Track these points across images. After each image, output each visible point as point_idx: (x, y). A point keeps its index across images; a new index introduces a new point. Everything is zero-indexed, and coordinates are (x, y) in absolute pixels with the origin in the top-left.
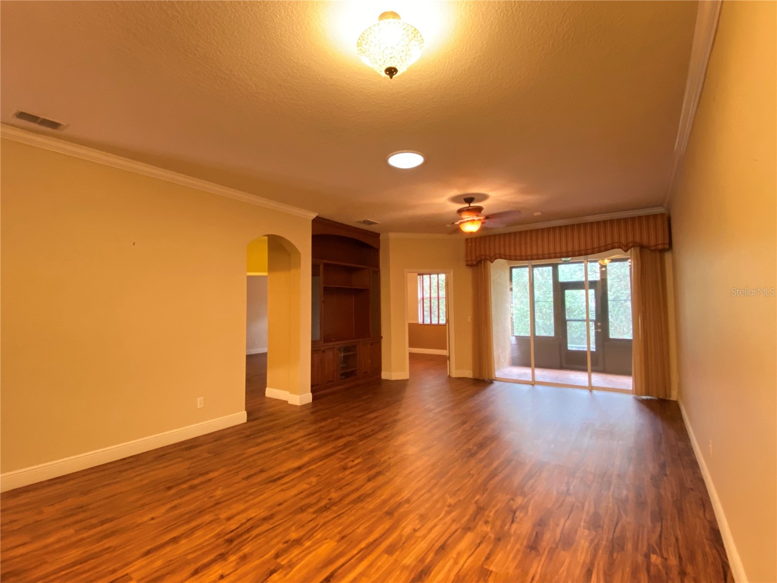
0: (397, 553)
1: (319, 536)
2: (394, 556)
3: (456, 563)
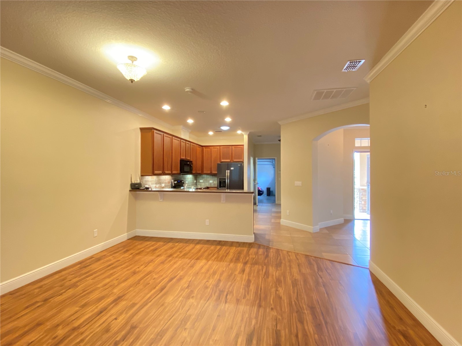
0: (130, 305)
1: (177, 303)
2: (131, 303)
3: (98, 306)
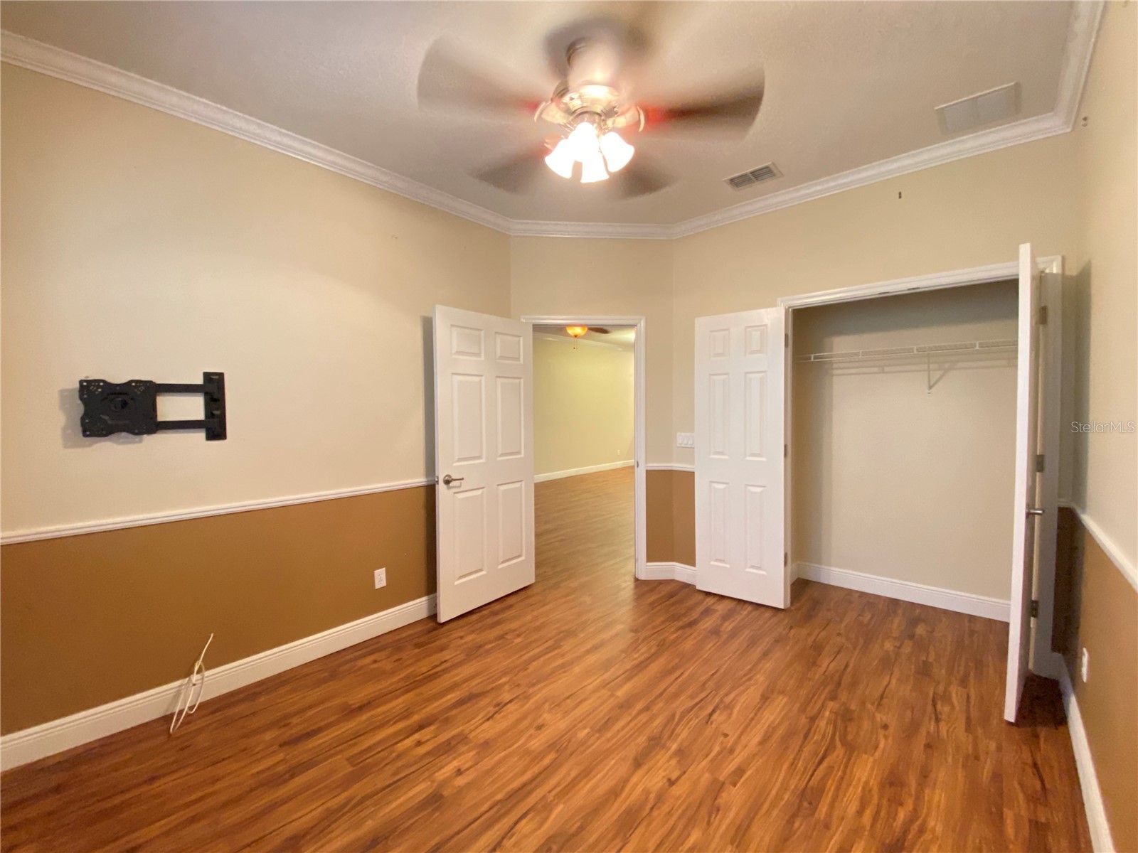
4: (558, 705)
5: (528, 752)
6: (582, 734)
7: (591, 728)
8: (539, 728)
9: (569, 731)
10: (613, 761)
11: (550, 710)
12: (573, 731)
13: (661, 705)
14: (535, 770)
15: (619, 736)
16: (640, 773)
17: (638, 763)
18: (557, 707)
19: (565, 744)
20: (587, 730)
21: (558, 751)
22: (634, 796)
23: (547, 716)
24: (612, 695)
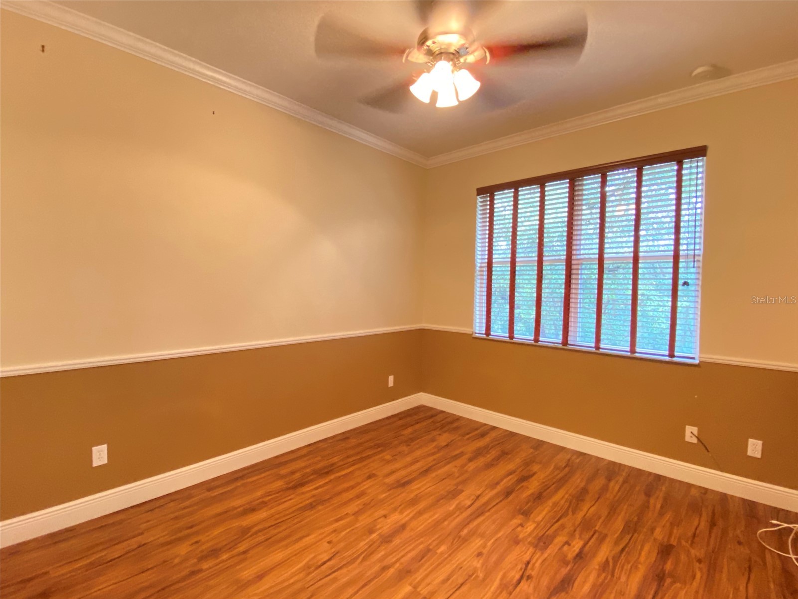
4: (471, 576)
5: (482, 536)
6: (443, 548)
7: (437, 553)
8: (480, 554)
9: (454, 551)
10: (419, 529)
11: (475, 570)
12: (451, 551)
13: (368, 573)
14: (472, 525)
15: (413, 545)
16: (404, 521)
17: (404, 527)
18: (471, 573)
19: (455, 541)
20: (439, 551)
21: (460, 537)
22: (408, 511)
23: (478, 563)
24: (415, 587)
